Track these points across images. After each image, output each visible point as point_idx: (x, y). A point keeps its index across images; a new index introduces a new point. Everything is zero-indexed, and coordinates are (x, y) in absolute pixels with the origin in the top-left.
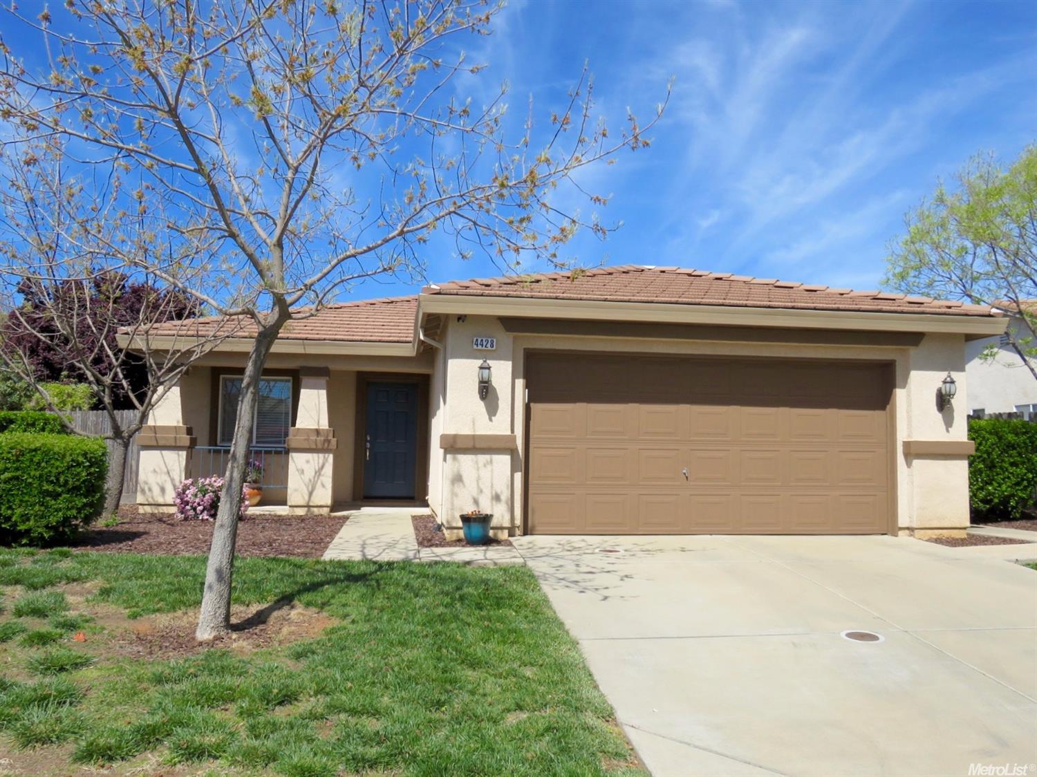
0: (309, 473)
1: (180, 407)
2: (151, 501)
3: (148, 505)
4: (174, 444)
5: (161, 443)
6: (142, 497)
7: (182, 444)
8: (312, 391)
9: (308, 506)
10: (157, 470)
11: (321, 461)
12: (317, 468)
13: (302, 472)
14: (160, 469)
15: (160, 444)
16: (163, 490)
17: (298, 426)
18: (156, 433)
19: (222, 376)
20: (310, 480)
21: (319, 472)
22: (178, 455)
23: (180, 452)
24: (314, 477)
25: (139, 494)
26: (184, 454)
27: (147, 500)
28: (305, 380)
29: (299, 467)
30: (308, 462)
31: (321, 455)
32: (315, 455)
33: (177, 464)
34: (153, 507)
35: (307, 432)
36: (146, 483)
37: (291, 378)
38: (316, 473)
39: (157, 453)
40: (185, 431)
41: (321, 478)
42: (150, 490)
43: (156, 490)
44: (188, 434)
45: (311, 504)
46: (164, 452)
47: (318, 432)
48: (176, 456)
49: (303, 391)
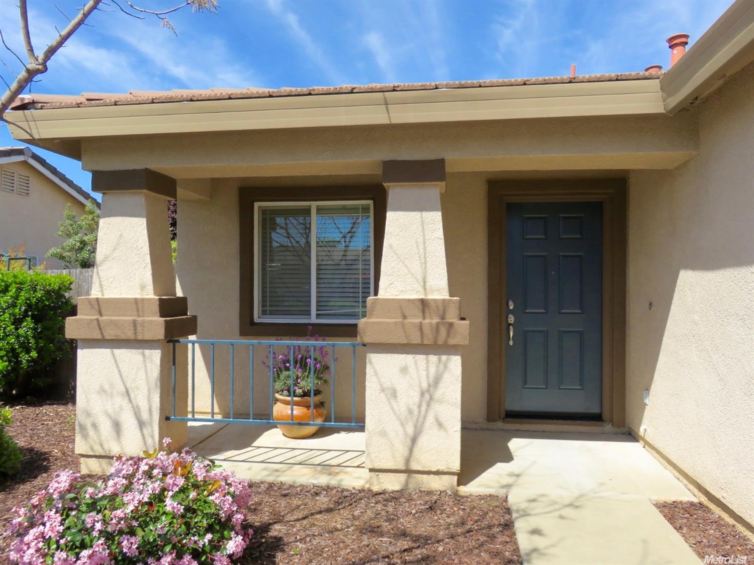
0: (409, 397)
1: (148, 259)
2: (99, 451)
3: (96, 457)
4: (133, 337)
5: (109, 334)
6: (83, 442)
7: (147, 337)
8: (412, 214)
9: (408, 471)
10: (106, 387)
11: (433, 370)
12: (425, 385)
13: (394, 394)
14: (112, 385)
15: (107, 337)
16: (117, 426)
17: (382, 294)
18: (101, 314)
19: (257, 205)
20: (410, 412)
21: (428, 394)
22: (143, 355)
23: (147, 352)
24: (420, 406)
25: (78, 438)
26: (155, 356)
27: (92, 449)
28: (395, 192)
29: (387, 384)
30: (404, 370)
31: (433, 358)
32: (421, 358)
33: (142, 374)
34: (103, 461)
35: (401, 307)
36: (88, 414)
37: (370, 202)
38: (422, 394)
39: (105, 353)
40: (156, 308)
41: (435, 407)
42: (95, 426)
43: (106, 427)
44: (162, 316)
45: (415, 466)
46: (117, 351)
47: (424, 304)
48: (141, 358)
49: (391, 216)
